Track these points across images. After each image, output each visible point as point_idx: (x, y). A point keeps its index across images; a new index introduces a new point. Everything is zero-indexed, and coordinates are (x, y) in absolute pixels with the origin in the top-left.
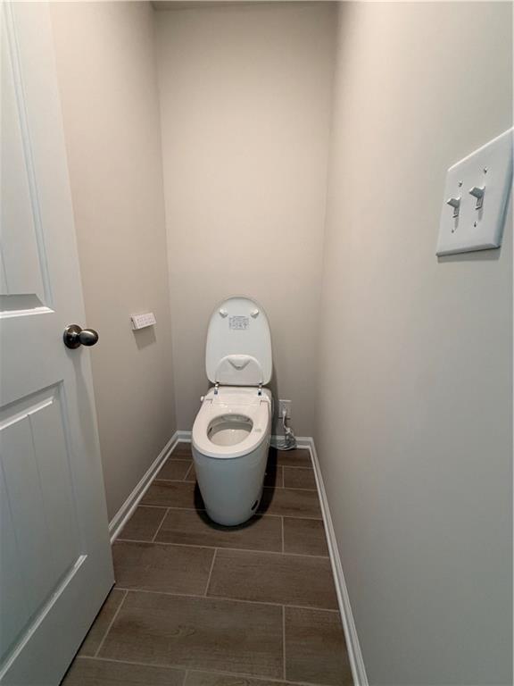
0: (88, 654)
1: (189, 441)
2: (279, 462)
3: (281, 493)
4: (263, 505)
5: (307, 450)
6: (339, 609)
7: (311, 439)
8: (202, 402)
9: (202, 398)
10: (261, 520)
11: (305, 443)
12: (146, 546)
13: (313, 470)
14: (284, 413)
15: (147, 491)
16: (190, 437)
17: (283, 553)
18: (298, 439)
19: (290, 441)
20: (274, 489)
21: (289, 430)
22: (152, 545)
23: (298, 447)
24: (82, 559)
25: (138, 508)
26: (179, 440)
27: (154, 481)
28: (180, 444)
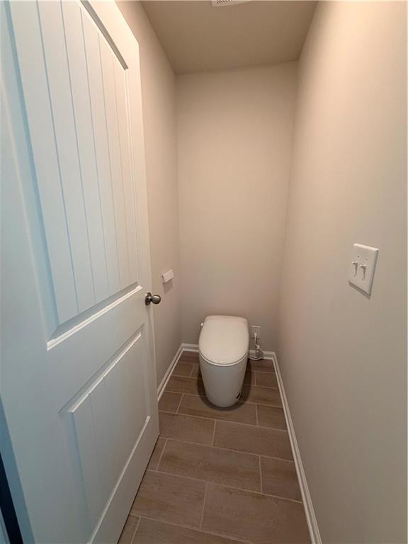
0: (152, 469)
1: (197, 351)
2: (253, 368)
3: (255, 390)
4: (243, 396)
5: (271, 361)
6: (293, 460)
7: (274, 353)
8: (202, 327)
9: (202, 324)
10: (243, 406)
11: (269, 355)
12: (173, 415)
13: (275, 375)
14: (255, 335)
15: (168, 382)
16: (198, 349)
17: (257, 426)
18: (265, 353)
19: (259, 354)
20: (250, 386)
21: (258, 347)
22: (177, 415)
23: (265, 358)
24: (148, 418)
25: (164, 392)
26: (184, 349)
27: (171, 376)
28: (184, 352)
